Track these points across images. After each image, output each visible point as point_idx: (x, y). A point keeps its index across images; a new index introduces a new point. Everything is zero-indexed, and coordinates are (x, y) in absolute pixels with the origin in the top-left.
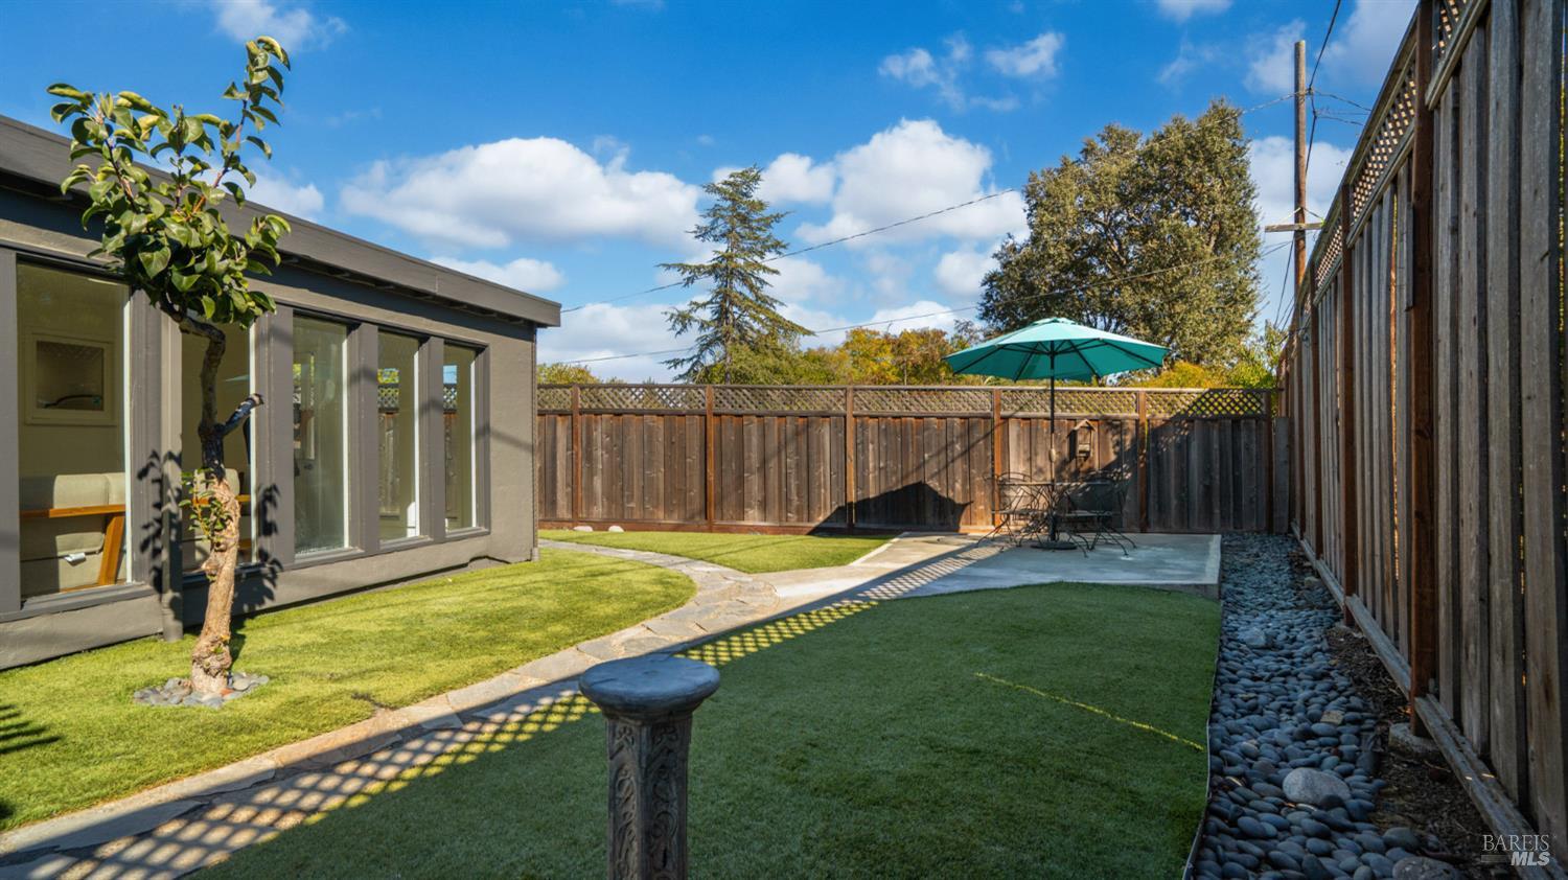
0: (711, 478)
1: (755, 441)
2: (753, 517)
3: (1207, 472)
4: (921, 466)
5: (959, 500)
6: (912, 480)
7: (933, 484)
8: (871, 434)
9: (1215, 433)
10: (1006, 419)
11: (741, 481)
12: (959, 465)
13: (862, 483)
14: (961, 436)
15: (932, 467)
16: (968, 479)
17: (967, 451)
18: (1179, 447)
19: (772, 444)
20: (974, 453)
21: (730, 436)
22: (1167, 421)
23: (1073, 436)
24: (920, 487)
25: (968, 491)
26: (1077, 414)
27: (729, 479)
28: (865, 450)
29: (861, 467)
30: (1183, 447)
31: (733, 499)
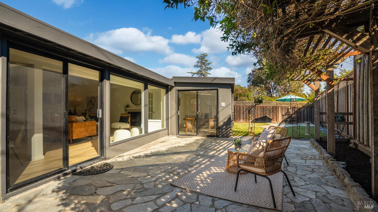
0: (236, 115)
1: (242, 109)
2: (242, 120)
3: (307, 114)
4: (266, 113)
5: (271, 118)
6: (265, 115)
7: (268, 116)
8: (259, 108)
9: (308, 109)
10: (278, 107)
11: (240, 115)
12: (272, 113)
13: (258, 115)
14: (272, 109)
15: (268, 114)
16: (273, 115)
17: (273, 111)
18: (303, 111)
19: (244, 110)
20: (274, 111)
21: (238, 109)
22: (302, 107)
23: (288, 109)
24: (266, 116)
25: (273, 117)
26: (289, 106)
27: (238, 115)
28: (258, 111)
29: (257, 113)
30: (304, 111)
31: (238, 118)
